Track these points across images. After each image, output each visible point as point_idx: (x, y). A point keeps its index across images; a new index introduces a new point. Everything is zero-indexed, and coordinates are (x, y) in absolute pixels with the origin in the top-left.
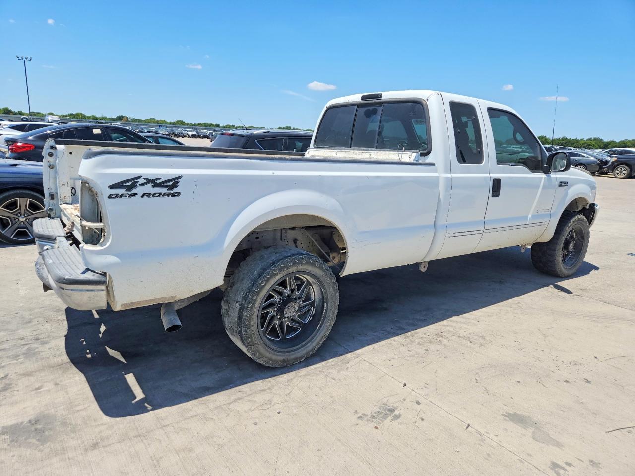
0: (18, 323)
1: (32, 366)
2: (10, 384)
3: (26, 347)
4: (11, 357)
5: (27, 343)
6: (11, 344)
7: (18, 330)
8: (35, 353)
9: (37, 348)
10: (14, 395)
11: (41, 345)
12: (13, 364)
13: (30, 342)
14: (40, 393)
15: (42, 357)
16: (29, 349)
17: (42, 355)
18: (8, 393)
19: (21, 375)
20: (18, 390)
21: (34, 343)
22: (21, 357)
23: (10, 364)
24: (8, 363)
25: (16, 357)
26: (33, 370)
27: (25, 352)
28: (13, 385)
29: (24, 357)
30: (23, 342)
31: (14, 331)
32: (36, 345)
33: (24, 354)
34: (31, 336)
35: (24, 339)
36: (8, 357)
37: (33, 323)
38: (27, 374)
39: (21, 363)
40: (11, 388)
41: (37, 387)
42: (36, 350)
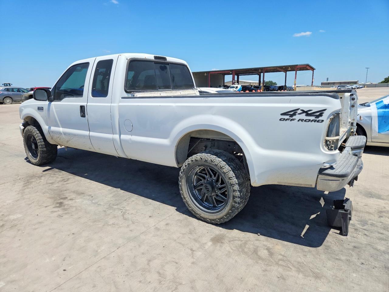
0: (365, 251)
1: (365, 215)
2: (379, 213)
3: (365, 227)
4: (375, 226)
5: (363, 230)
6: (374, 235)
7: (366, 244)
8: (361, 221)
9: (358, 224)
10: (378, 208)
11: (355, 225)
12: (375, 222)
13: (361, 229)
14: (366, 204)
15: (358, 218)
16: (363, 226)
17: (357, 218)
18: (380, 210)
19: (372, 214)
20: (375, 209)
21: (359, 228)
22: (369, 223)
23: (377, 222)
24: (378, 223)
25: (372, 225)
26: (365, 214)
27: (366, 225)
28: (377, 211)
29: (368, 222)
30: (366, 232)
31: (369, 245)
32: (358, 226)
33: (367, 224)
34: (358, 234)
35: (364, 234)
36: (377, 226)
37: (353, 244)
38: (369, 213)
39: (371, 220)
40: (378, 211)
41: (366, 206)
42: (359, 223)
